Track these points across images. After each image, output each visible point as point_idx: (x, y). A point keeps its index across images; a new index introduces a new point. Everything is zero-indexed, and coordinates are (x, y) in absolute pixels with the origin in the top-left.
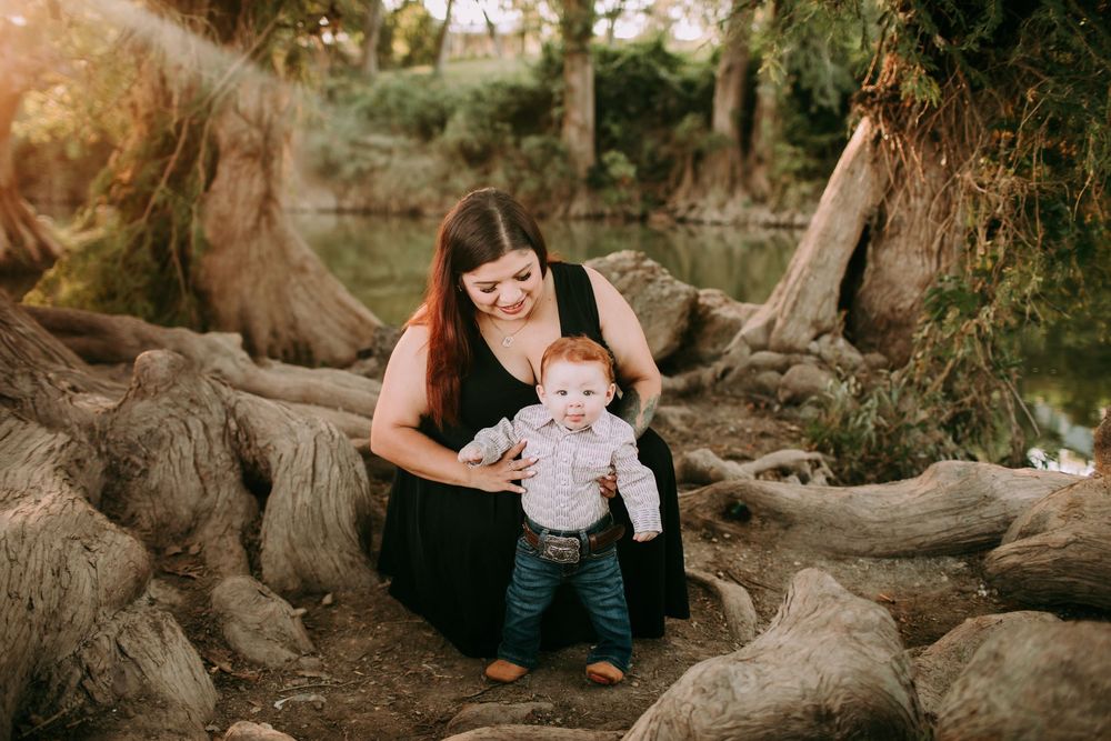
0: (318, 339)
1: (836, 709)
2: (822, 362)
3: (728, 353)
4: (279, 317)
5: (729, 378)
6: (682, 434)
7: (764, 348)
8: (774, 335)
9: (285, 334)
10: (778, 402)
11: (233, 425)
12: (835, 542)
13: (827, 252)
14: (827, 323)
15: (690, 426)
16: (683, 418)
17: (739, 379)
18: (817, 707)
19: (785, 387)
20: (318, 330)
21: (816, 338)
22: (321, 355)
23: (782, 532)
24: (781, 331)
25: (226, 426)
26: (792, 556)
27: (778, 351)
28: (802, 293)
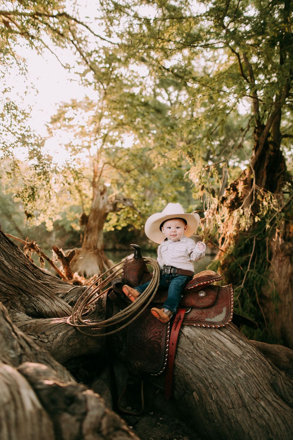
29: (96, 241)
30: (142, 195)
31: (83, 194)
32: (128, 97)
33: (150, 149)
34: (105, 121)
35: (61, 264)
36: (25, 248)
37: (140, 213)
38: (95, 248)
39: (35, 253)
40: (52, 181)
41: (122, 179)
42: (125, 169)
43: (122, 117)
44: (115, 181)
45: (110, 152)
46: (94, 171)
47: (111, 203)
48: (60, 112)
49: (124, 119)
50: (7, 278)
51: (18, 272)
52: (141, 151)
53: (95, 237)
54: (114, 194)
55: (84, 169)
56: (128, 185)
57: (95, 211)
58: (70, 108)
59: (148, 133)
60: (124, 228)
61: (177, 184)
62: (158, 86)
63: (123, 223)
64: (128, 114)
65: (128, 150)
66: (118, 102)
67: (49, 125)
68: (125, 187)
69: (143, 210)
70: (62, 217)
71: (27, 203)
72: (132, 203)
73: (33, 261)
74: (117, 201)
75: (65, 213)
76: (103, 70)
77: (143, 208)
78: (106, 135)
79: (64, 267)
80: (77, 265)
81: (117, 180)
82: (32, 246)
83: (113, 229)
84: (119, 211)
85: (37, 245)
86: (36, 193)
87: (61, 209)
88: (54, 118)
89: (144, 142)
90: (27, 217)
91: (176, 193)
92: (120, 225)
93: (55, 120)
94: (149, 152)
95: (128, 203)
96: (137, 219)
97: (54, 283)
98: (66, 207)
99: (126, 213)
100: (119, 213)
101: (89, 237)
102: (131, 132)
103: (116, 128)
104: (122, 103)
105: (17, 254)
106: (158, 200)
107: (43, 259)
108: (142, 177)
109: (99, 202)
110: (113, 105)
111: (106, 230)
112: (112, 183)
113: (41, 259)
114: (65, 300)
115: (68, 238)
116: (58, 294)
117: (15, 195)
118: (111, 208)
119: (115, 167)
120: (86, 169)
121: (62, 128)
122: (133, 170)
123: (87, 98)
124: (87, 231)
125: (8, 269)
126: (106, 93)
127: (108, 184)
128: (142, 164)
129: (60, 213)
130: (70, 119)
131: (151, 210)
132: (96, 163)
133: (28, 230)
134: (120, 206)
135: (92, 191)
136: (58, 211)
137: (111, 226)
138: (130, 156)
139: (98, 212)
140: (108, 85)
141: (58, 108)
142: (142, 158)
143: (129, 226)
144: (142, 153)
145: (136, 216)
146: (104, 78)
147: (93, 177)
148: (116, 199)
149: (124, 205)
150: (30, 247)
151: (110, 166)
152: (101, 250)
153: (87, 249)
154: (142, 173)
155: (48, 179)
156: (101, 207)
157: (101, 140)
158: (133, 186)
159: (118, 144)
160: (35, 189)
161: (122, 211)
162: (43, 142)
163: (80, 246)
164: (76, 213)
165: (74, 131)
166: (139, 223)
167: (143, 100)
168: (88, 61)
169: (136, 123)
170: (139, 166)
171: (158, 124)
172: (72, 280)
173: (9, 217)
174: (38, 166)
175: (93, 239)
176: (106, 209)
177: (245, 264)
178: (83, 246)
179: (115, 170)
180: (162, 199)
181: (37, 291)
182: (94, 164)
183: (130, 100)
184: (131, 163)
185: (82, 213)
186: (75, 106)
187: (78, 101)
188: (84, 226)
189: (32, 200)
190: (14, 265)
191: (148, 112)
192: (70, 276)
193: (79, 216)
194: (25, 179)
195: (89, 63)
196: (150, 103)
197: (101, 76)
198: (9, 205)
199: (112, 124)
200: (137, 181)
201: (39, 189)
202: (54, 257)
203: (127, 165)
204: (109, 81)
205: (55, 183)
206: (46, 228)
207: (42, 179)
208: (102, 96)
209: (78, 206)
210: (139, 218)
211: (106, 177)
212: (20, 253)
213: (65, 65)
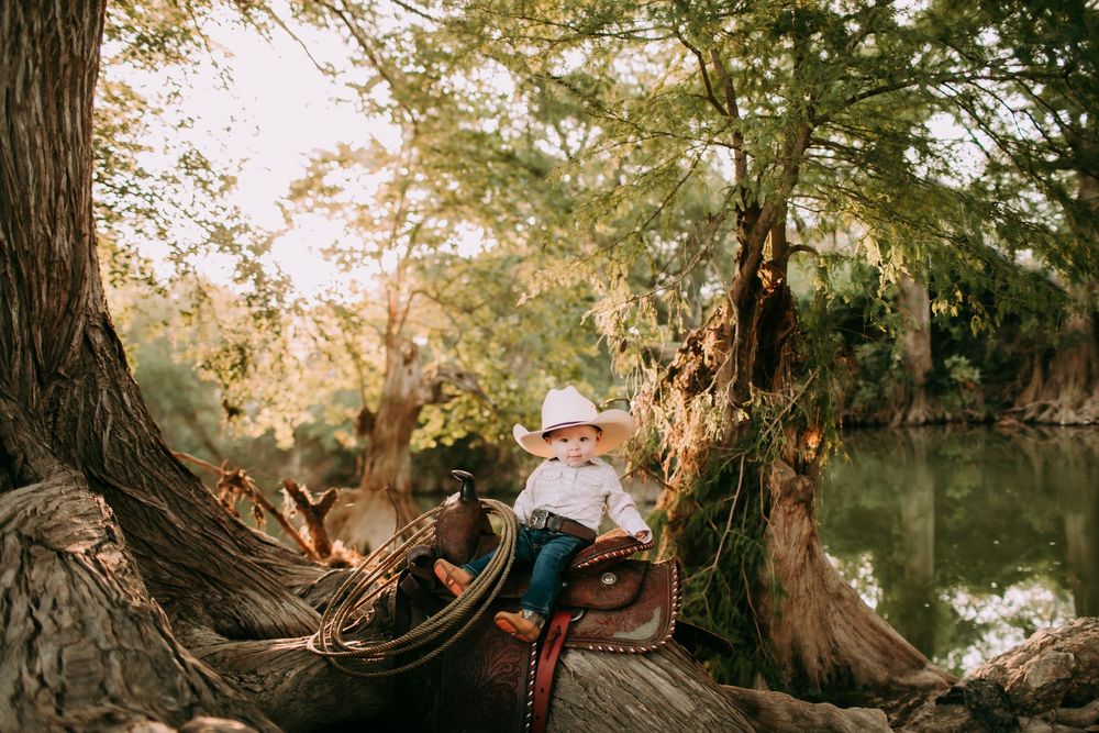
0: (858, 663)
4: (823, 647)
9: (829, 659)
20: (856, 653)
29: (393, 472)
30: (500, 365)
31: (365, 363)
32: (468, 141)
33: (520, 261)
34: (416, 195)
35: (304, 520)
36: (221, 486)
37: (495, 406)
38: (392, 489)
39: (244, 496)
40: (288, 333)
41: (455, 328)
42: (460, 305)
43: (454, 185)
44: (438, 333)
45: (427, 265)
46: (389, 310)
47: (427, 383)
48: (311, 174)
49: (458, 192)
50: (172, 549)
51: (199, 537)
52: (500, 264)
53: (390, 463)
54: (436, 363)
55: (365, 304)
56: (469, 343)
57: (392, 402)
58: (335, 164)
59: (515, 223)
60: (458, 442)
61: (581, 340)
62: (539, 116)
63: (456, 430)
64: (469, 180)
65: (469, 262)
66: (444, 151)
67: (283, 202)
68: (461, 346)
69: (503, 400)
70: (315, 416)
71: (227, 382)
72: (475, 382)
73: (237, 515)
74: (442, 378)
75: (322, 409)
76: (410, 79)
77: (503, 395)
78: (418, 226)
79: (310, 530)
80: (348, 529)
81: (442, 331)
82: (236, 481)
83: (433, 444)
84: (446, 402)
85: (247, 478)
86: (250, 359)
87: (312, 397)
88: (296, 186)
89: (504, 244)
90: (227, 415)
91: (578, 360)
92: (449, 435)
93: (298, 192)
94: (517, 266)
95: (468, 383)
96: (491, 422)
97: (283, 562)
98: (323, 392)
99: (464, 406)
100: (448, 406)
101: (378, 462)
102: (477, 220)
103: (440, 211)
104: (455, 154)
105: (198, 496)
106: (537, 375)
107: (262, 509)
108: (502, 324)
109: (400, 382)
110: (434, 159)
111: (417, 445)
112: (430, 338)
113: (257, 509)
114: (309, 600)
115: (331, 466)
116: (292, 587)
117: (199, 364)
118: (429, 395)
119: (436, 299)
120: (370, 306)
121: (317, 210)
122: (480, 306)
123: (374, 141)
124: (374, 449)
125: (176, 529)
126: (417, 132)
127: (421, 341)
128: (499, 293)
129: (309, 408)
130: (333, 191)
131: (522, 400)
132: (393, 290)
133: (236, 449)
134: (448, 390)
135: (383, 357)
136: (305, 402)
137: (429, 438)
138: (472, 276)
139: (399, 405)
140: (423, 112)
141: (310, 164)
142: (501, 280)
143: (471, 436)
144: (503, 267)
145: (487, 413)
146: (413, 97)
147: (386, 324)
148: (439, 374)
149: (458, 388)
150: (230, 482)
151: (426, 299)
152: (405, 494)
153: (373, 490)
154: (500, 314)
155: (277, 328)
156: (405, 392)
157: (407, 238)
158: (479, 344)
159: (445, 248)
160: (248, 351)
161: (456, 400)
162: (270, 241)
163: (355, 485)
164: (348, 406)
165: (345, 216)
166: (493, 429)
167: (504, 147)
168: (377, 57)
169: (486, 200)
170: (492, 298)
171: (538, 203)
172: (330, 559)
173: (190, 417)
174: (254, 298)
175: (386, 466)
176: (416, 398)
177: (721, 518)
178: (364, 482)
179: (439, 306)
180: (547, 375)
181: (242, 581)
182: (389, 293)
183: (472, 147)
184: (476, 290)
185: (361, 408)
186: (345, 161)
187: (354, 149)
188: (367, 438)
189: (239, 375)
190: (190, 521)
191: (513, 176)
192: (324, 549)
193: (353, 414)
194: (226, 327)
195: (380, 63)
196: (518, 154)
197: (407, 92)
198: (190, 388)
199: (433, 200)
200: (488, 334)
201: (256, 352)
202: (288, 506)
203: (466, 297)
204: (424, 102)
205: (295, 336)
206: (276, 441)
207: (264, 327)
208: (409, 136)
209: (353, 391)
210: (493, 417)
211: (418, 323)
212: (206, 495)
213: (324, 66)
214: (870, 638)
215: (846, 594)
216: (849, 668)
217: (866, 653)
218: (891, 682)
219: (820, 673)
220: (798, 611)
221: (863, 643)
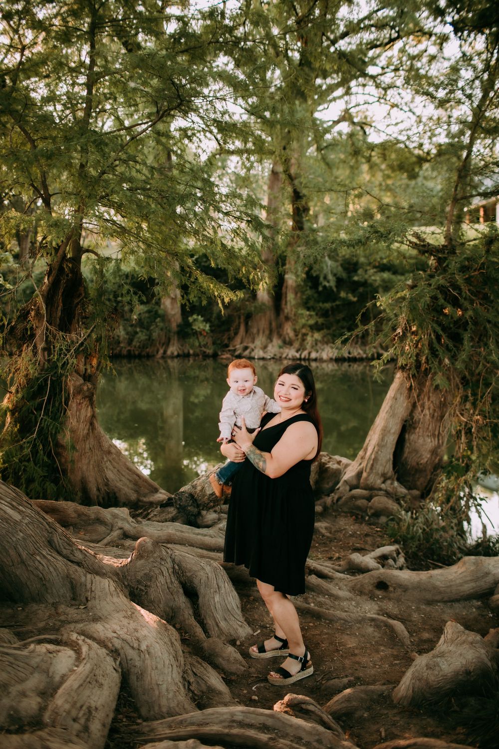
0: (120, 490)
1: (472, 670)
2: (388, 494)
3: (338, 489)
4: (100, 481)
5: (340, 503)
6: (328, 537)
7: (356, 487)
8: (362, 481)
9: (103, 488)
10: (368, 515)
11: (177, 567)
12: (427, 597)
13: (386, 438)
14: (389, 474)
15: (330, 533)
16: (326, 528)
17: (346, 503)
18: (466, 670)
19: (371, 508)
20: (119, 485)
21: (384, 482)
22: (122, 499)
23: (403, 593)
24: (367, 479)
25: (174, 568)
26: (410, 604)
27: (365, 489)
28: (376, 460)
214: (127, 476)
215: (113, 451)
216: (115, 493)
217: (125, 485)
218: (139, 500)
219: (98, 497)
220: (85, 461)
221: (123, 479)
